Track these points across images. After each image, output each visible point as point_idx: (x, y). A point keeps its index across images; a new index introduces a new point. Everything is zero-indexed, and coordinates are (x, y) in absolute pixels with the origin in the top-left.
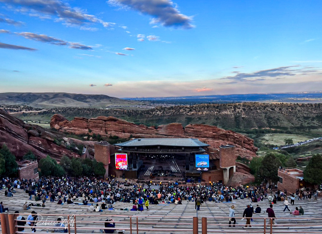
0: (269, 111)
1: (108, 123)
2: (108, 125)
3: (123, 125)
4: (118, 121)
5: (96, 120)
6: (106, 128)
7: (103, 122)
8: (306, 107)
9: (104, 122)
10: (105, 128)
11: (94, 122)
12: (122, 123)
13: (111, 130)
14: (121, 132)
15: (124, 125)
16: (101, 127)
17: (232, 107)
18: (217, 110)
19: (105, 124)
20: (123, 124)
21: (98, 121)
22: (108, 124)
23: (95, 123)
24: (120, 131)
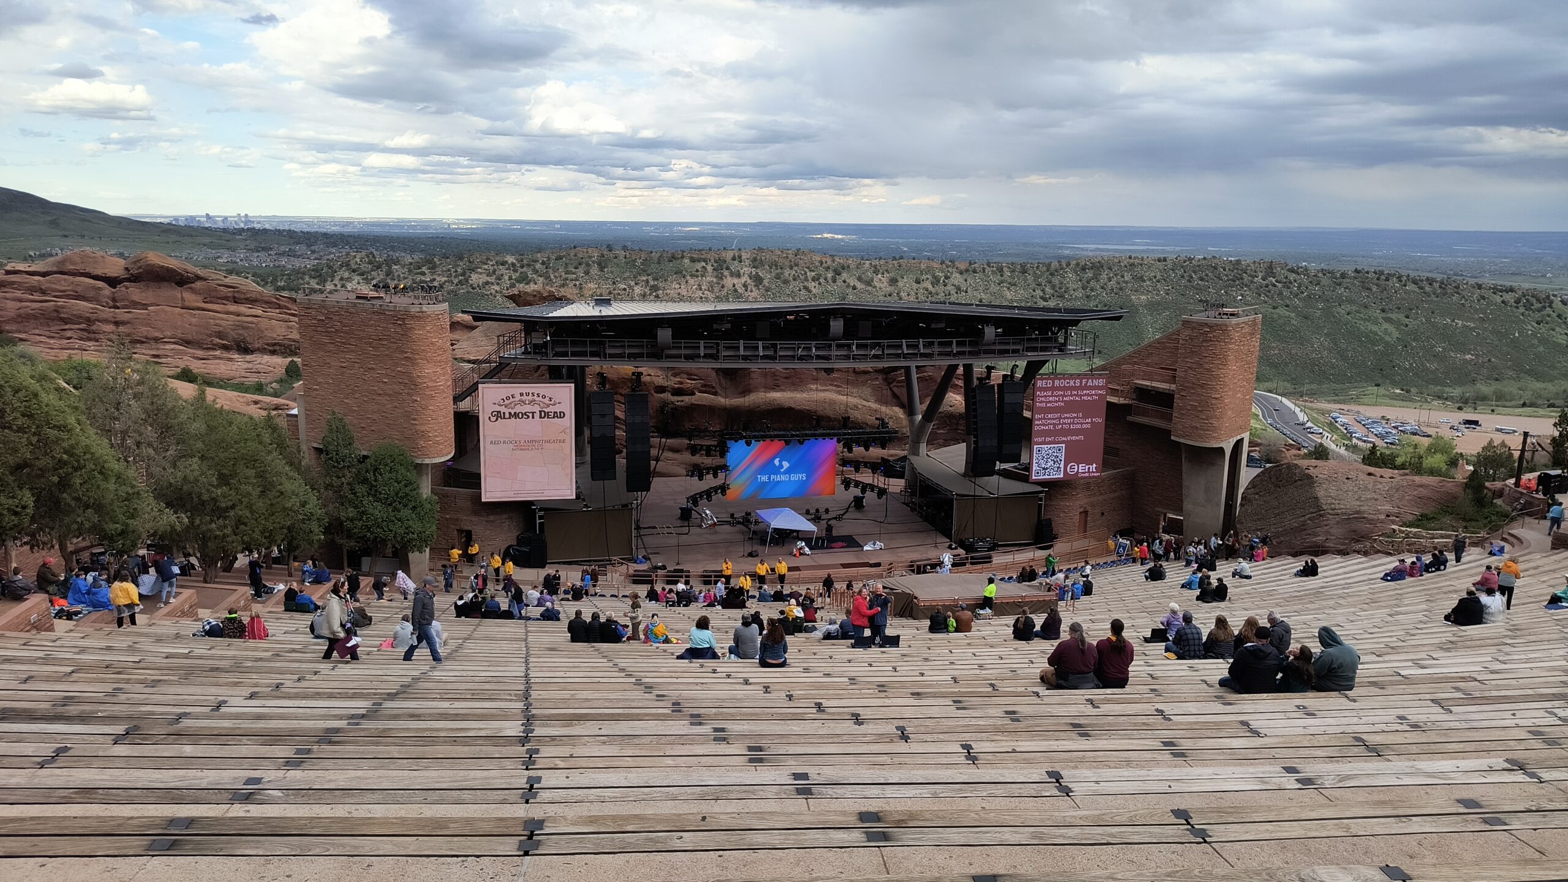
0: (854, 288)
1: (135, 292)
2: (135, 304)
3: (233, 308)
4: (198, 285)
5: (44, 274)
6: (123, 323)
7: (99, 289)
8: (982, 276)
9: (107, 290)
10: (117, 323)
11: (32, 290)
12: (226, 298)
13: (157, 340)
14: (226, 348)
15: (242, 309)
16: (89, 321)
17: (709, 268)
18: (645, 279)
19: (114, 300)
20: (236, 301)
21: (64, 283)
22: (136, 298)
23: (43, 292)
24: (218, 340)
